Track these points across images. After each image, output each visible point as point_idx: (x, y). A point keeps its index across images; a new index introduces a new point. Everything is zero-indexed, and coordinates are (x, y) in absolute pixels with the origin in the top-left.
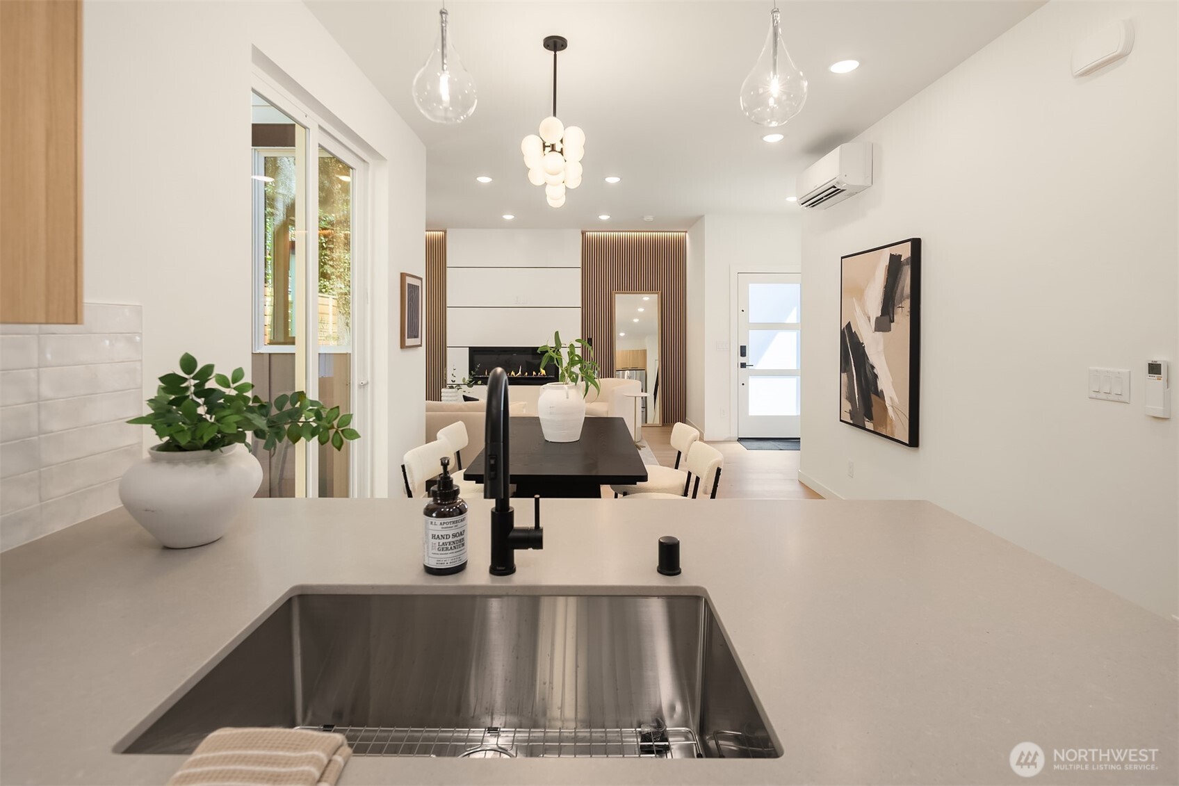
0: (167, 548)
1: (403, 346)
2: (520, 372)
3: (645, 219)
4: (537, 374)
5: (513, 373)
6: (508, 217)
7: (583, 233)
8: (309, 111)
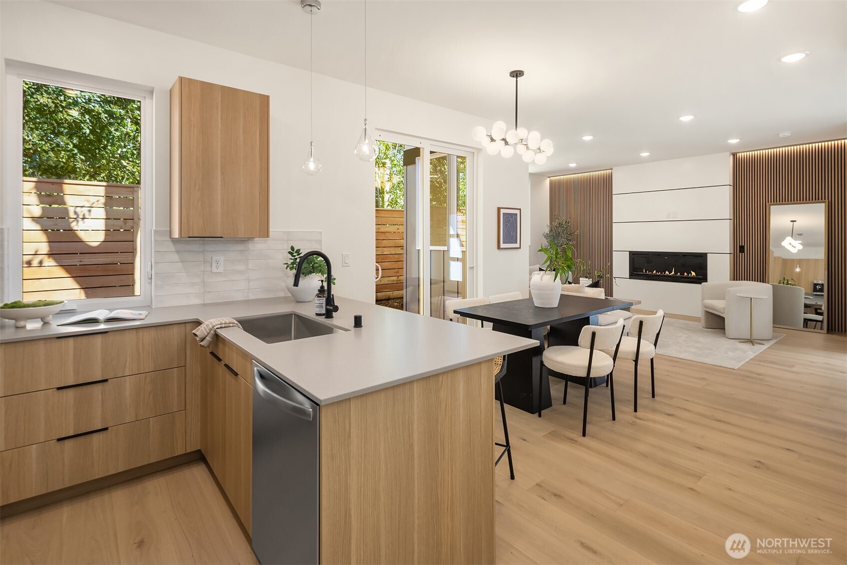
0: (297, 302)
1: (499, 248)
2: (673, 272)
3: (781, 135)
4: (688, 275)
5: (667, 272)
6: (645, 154)
7: (734, 155)
8: (422, 141)
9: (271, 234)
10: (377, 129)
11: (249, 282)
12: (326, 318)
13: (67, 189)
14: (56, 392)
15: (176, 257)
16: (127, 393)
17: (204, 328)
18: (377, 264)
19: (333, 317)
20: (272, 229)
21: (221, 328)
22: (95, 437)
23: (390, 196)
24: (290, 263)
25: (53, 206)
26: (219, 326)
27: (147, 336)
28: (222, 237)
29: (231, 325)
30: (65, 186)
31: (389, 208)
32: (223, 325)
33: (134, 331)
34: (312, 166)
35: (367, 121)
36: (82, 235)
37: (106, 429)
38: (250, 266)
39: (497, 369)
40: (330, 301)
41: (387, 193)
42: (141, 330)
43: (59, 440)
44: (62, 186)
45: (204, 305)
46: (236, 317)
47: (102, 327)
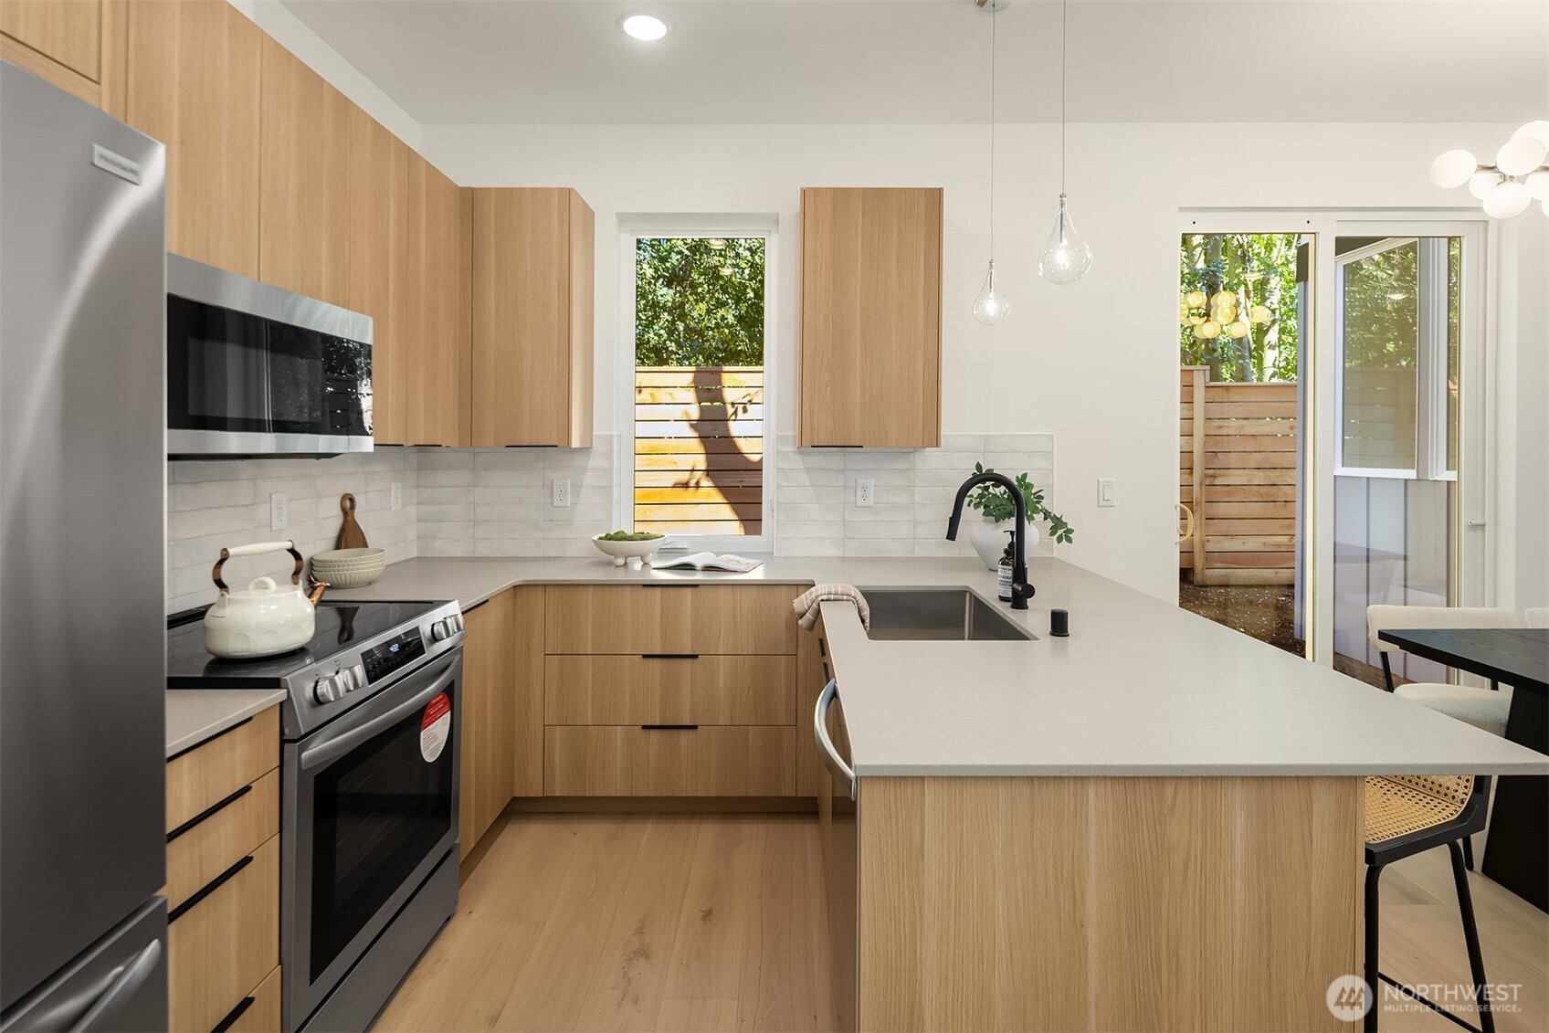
8: (1308, 216)
9: (943, 441)
10: (1182, 209)
11: (915, 526)
12: (1013, 607)
13: (727, 379)
14: (642, 660)
15: (805, 478)
16: (721, 681)
17: (806, 597)
18: (1182, 505)
19: (1027, 608)
20: (944, 431)
21: (827, 600)
22: (683, 733)
23: (1280, 353)
24: (976, 496)
25: (715, 404)
26: (825, 597)
27: (747, 598)
28: (862, 447)
29: (845, 597)
30: (725, 376)
31: (1275, 380)
32: (832, 597)
33: (730, 589)
34: (991, 307)
35: (1064, 199)
36: (743, 445)
37: (695, 727)
38: (917, 498)
39: (1447, 812)
40: (1019, 574)
41: (1272, 347)
42: (738, 588)
43: (645, 727)
44: (720, 376)
45: (844, 559)
46: (862, 585)
47: (698, 577)
